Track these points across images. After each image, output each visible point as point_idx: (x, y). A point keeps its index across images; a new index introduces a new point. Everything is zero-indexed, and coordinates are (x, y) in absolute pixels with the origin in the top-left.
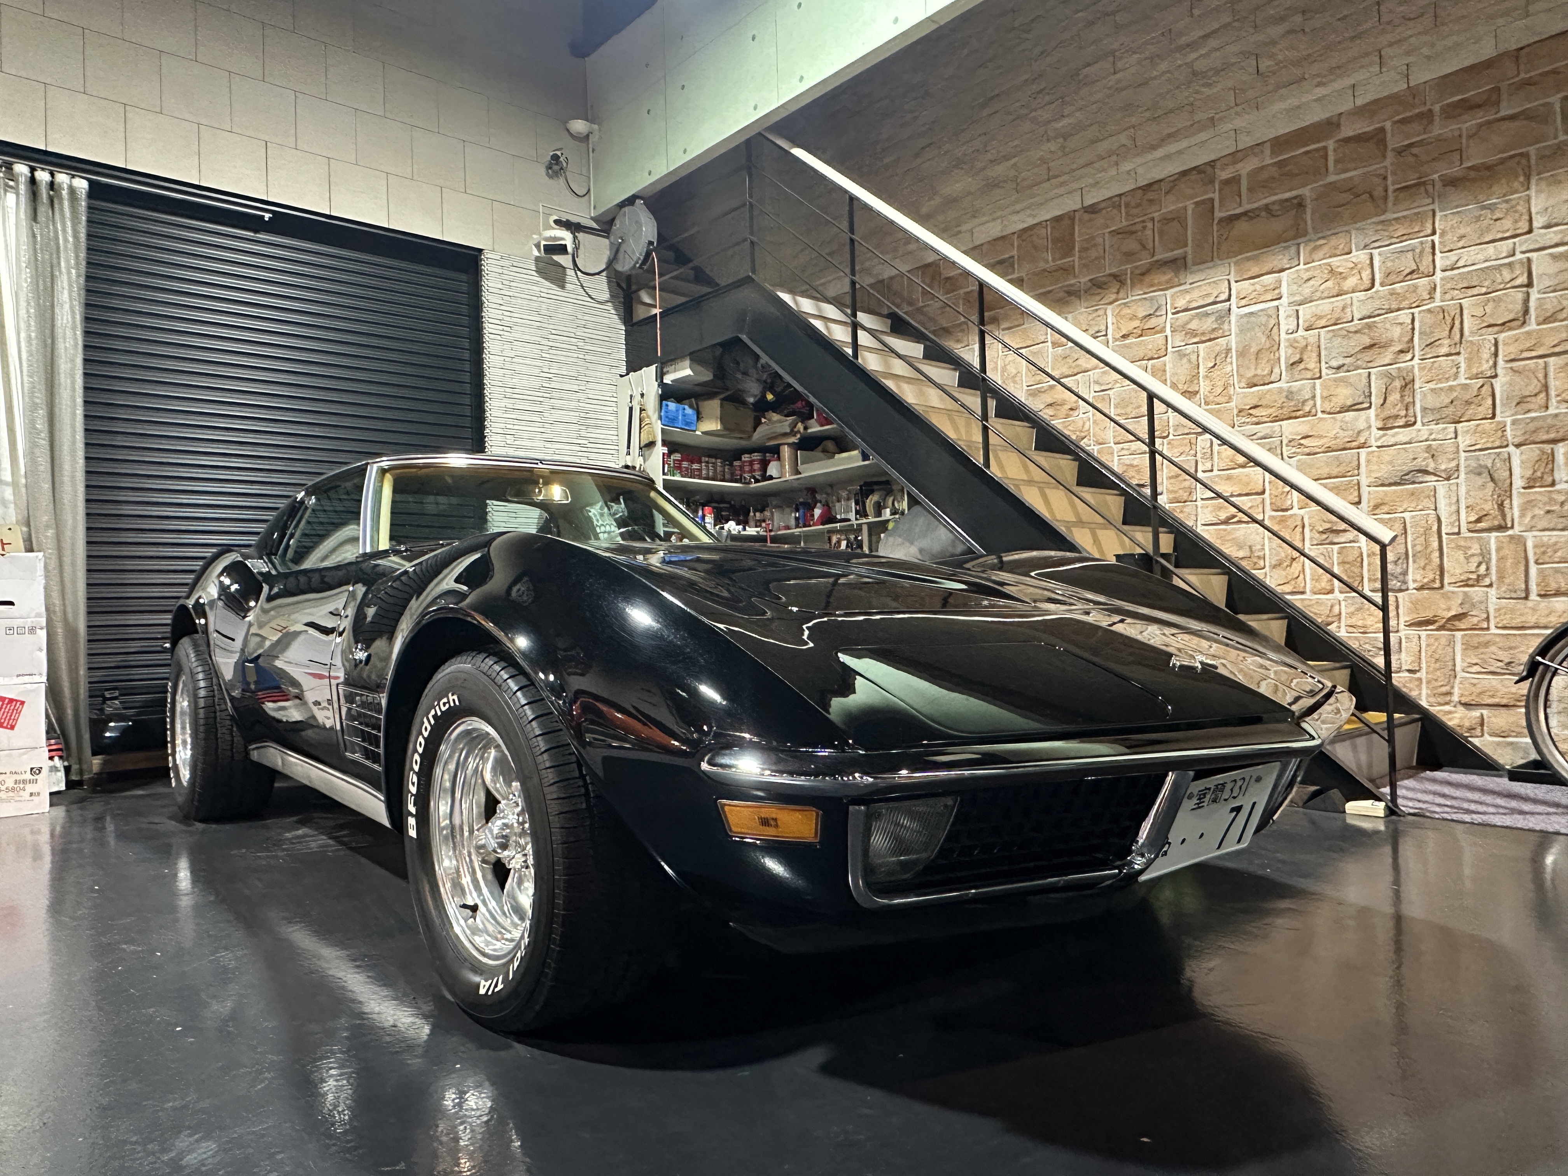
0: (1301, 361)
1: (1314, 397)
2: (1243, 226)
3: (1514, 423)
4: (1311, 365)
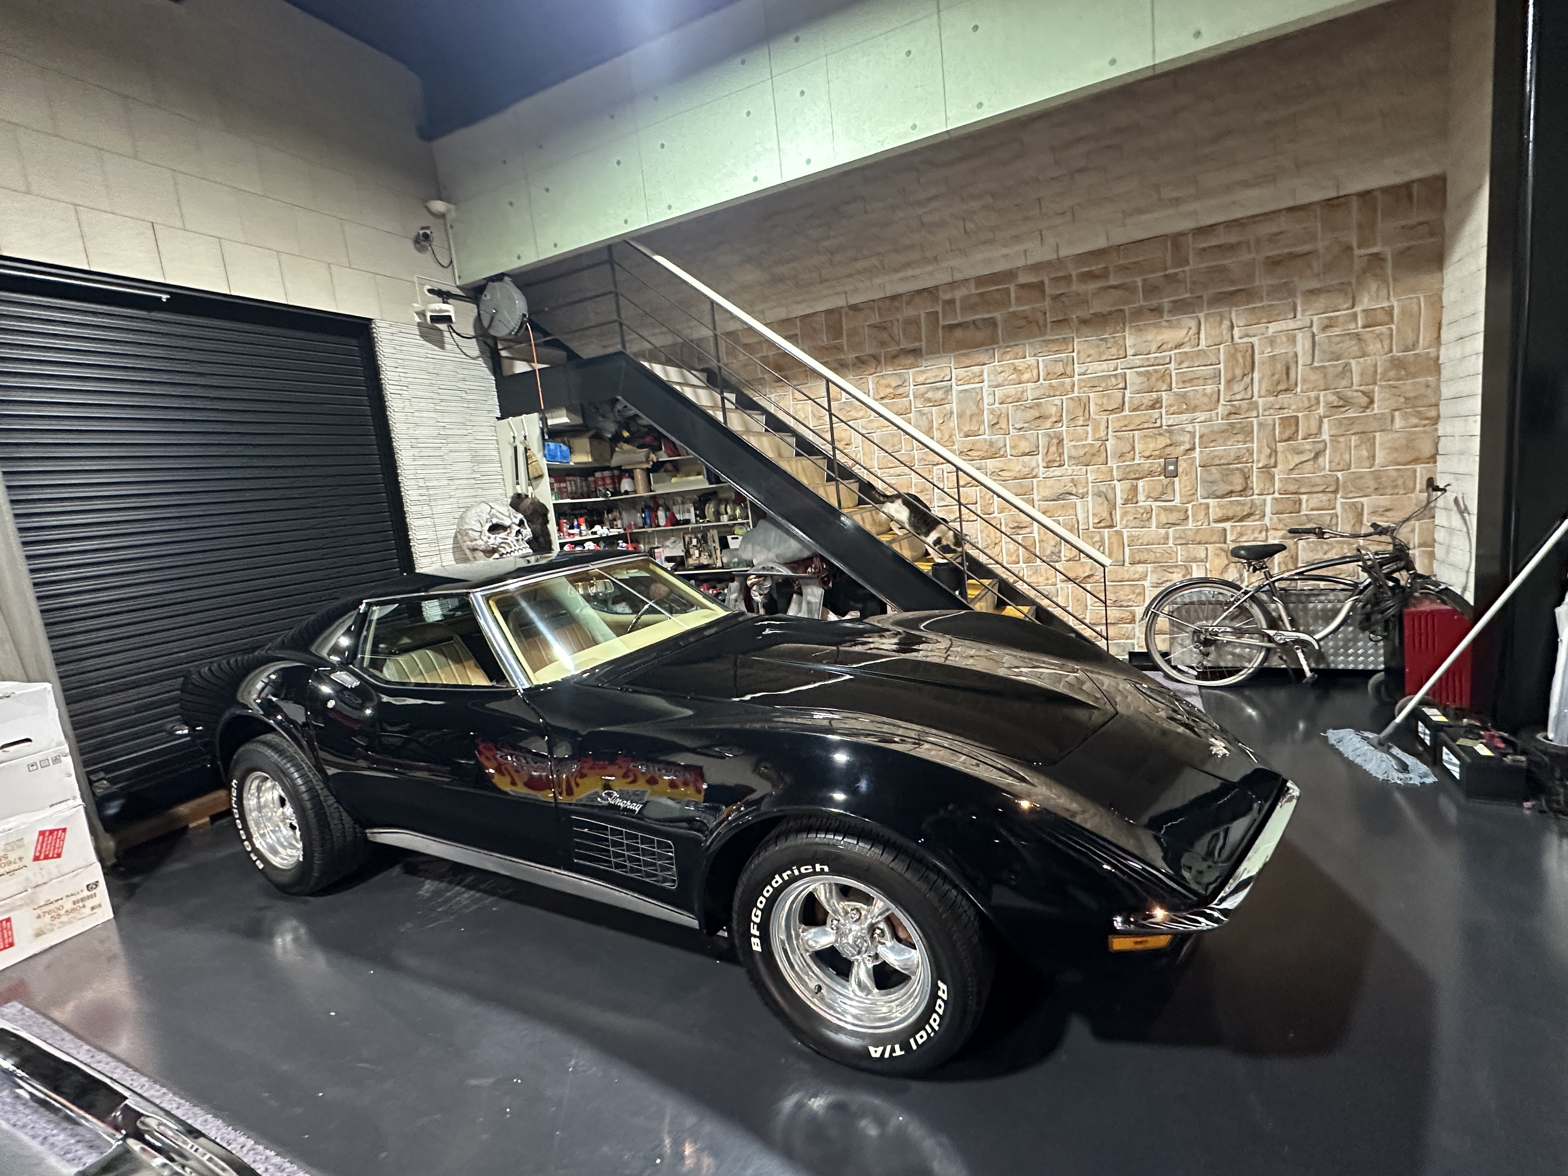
0: (997, 423)
1: (1005, 446)
2: (959, 333)
3: (1118, 467)
4: (1004, 426)
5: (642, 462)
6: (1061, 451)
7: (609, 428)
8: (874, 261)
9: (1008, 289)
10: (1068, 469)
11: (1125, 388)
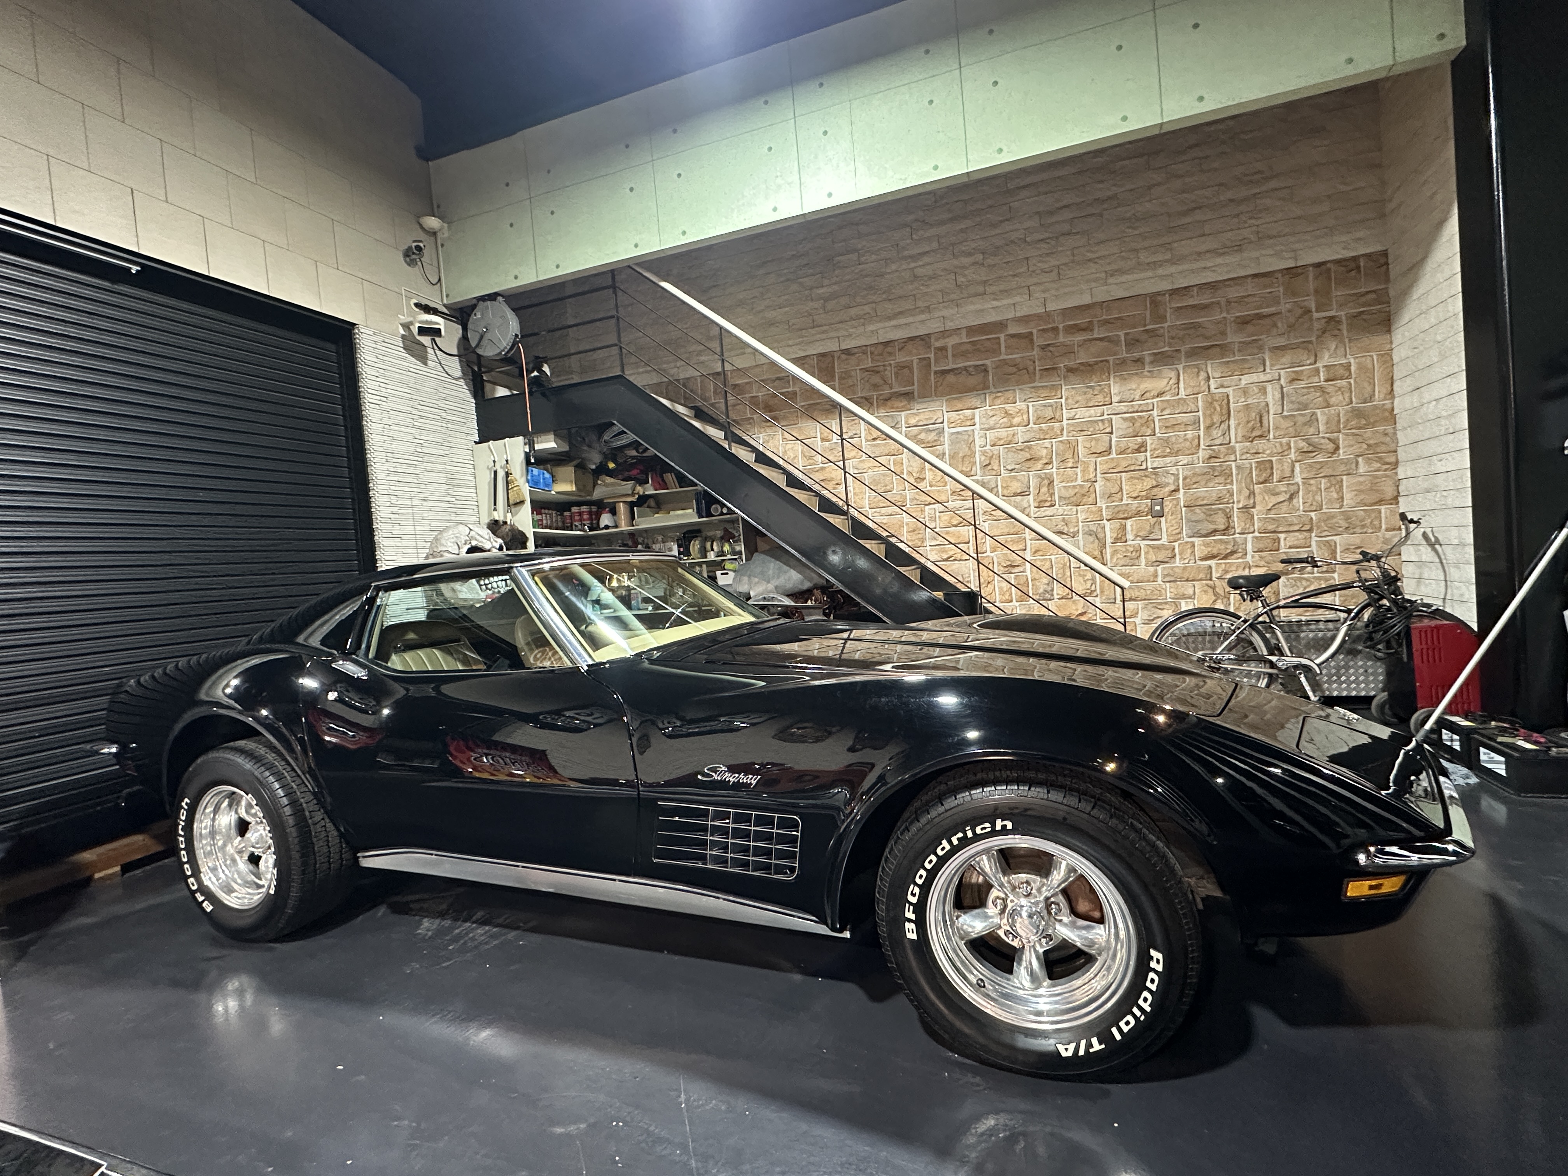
0: (989, 464)
1: (997, 486)
2: (951, 378)
3: (1107, 507)
4: (996, 468)
5: (627, 495)
6: (1051, 491)
7: (594, 459)
8: (867, 309)
9: (999, 338)
10: (1058, 509)
11: (1111, 433)
